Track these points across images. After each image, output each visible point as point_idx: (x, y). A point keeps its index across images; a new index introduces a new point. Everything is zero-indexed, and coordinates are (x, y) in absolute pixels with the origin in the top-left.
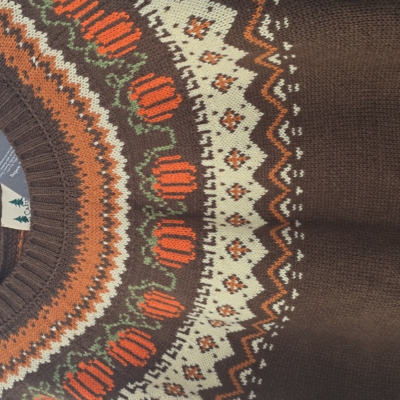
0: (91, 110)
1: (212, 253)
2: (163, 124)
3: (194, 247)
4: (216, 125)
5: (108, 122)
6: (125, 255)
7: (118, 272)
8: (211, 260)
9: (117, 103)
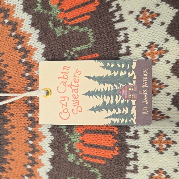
0: (15, 16)
1: (136, 147)
2: (81, 25)
3: (116, 141)
4: (132, 22)
5: (30, 26)
6: (49, 153)
7: (44, 170)
8: (135, 154)
9: (39, 8)
